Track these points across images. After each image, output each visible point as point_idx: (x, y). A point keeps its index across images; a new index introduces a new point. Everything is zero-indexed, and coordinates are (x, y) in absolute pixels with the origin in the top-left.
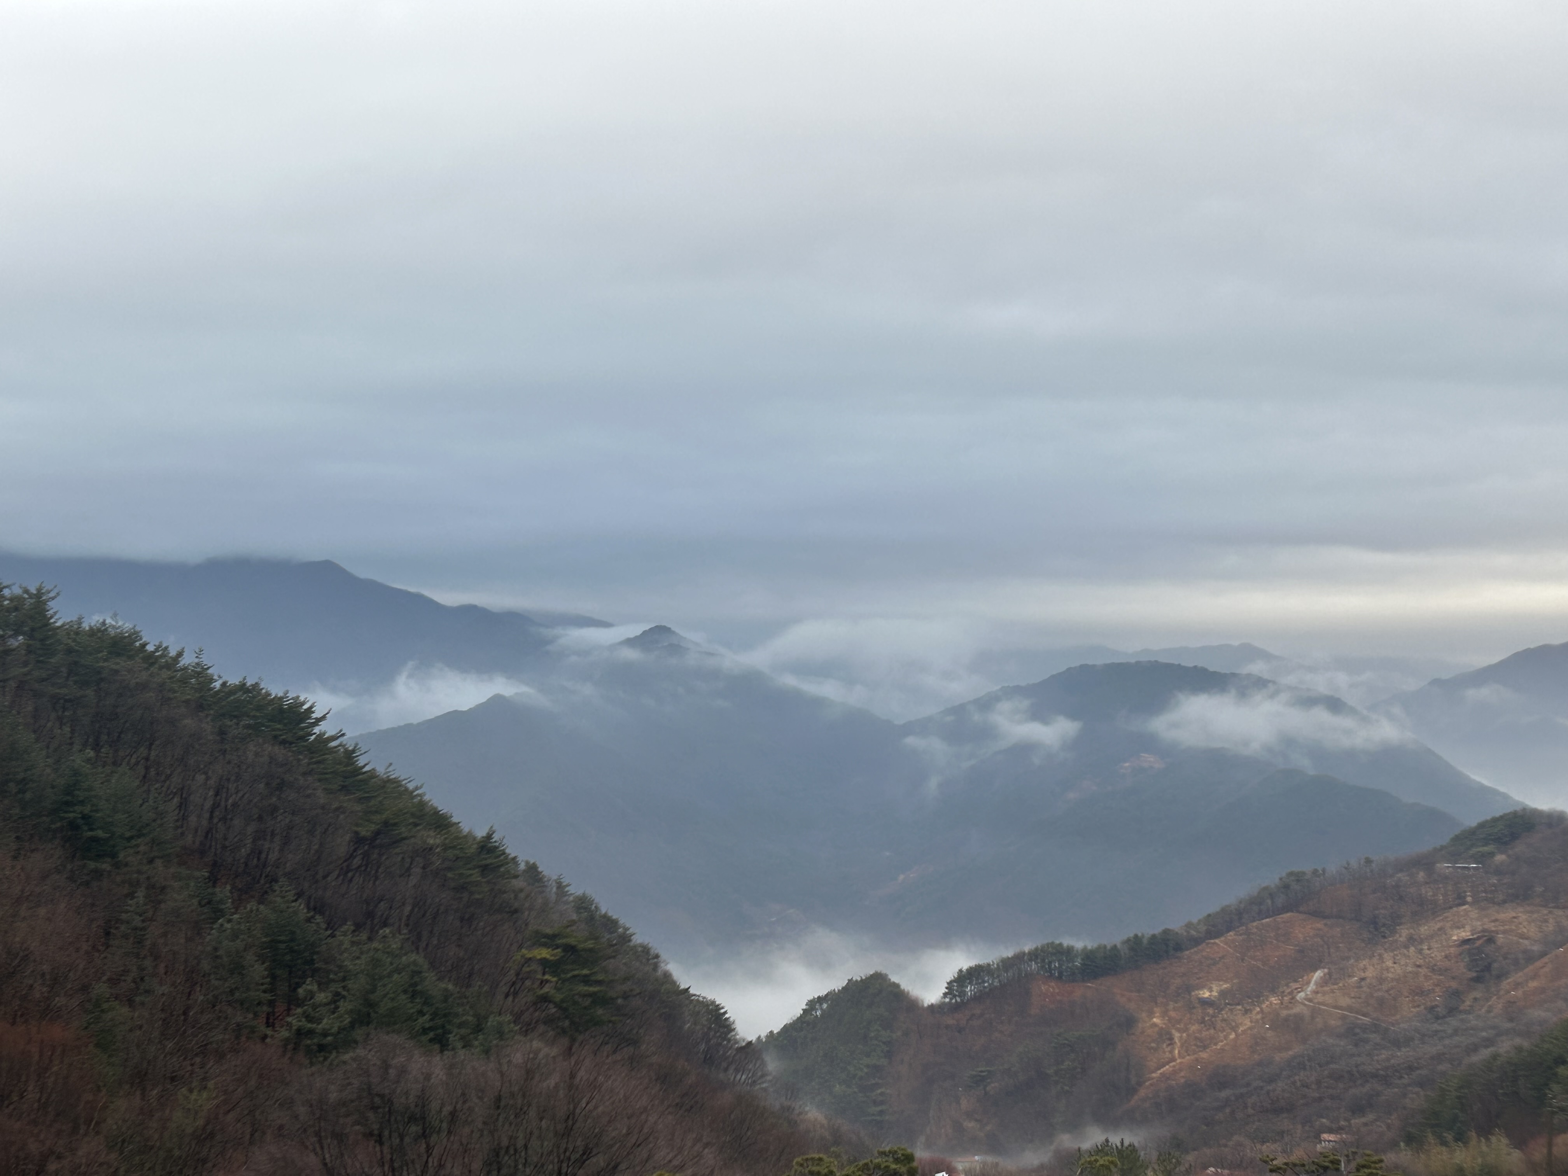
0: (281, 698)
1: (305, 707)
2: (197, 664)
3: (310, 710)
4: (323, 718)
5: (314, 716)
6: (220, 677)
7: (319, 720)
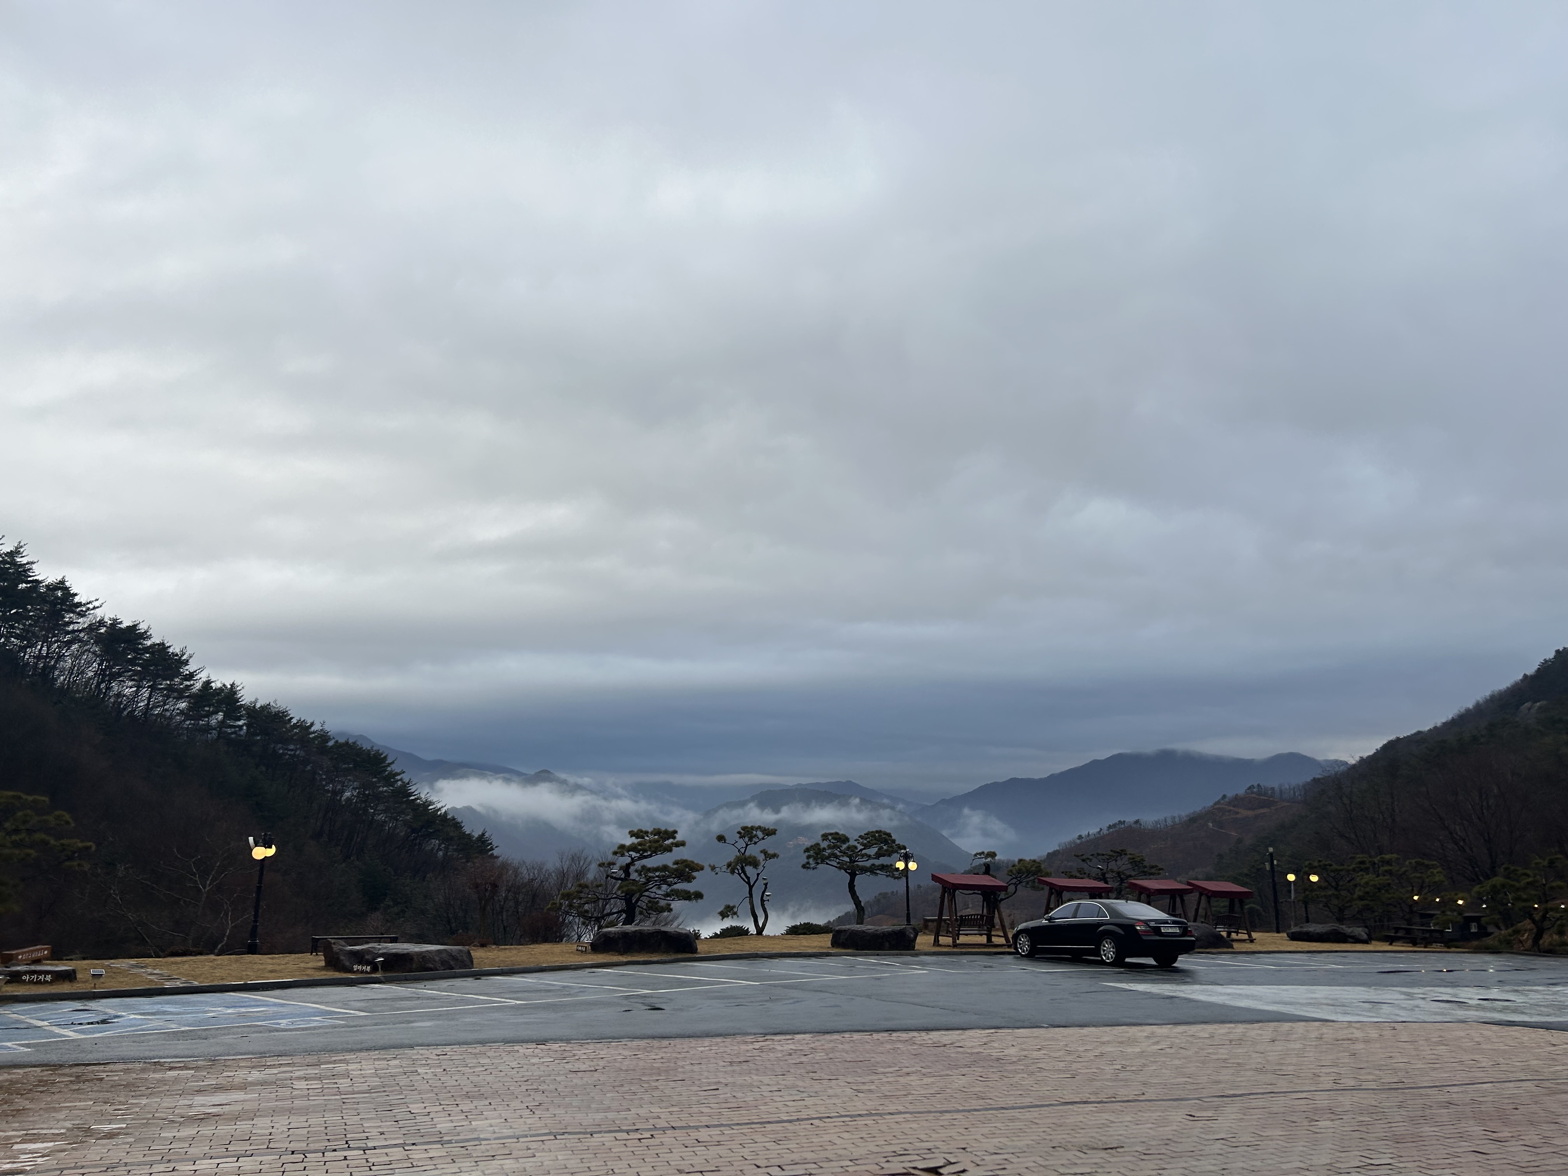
0: (369, 750)
1: (382, 756)
2: (321, 730)
5: (387, 762)
6: (334, 738)
7: (389, 764)
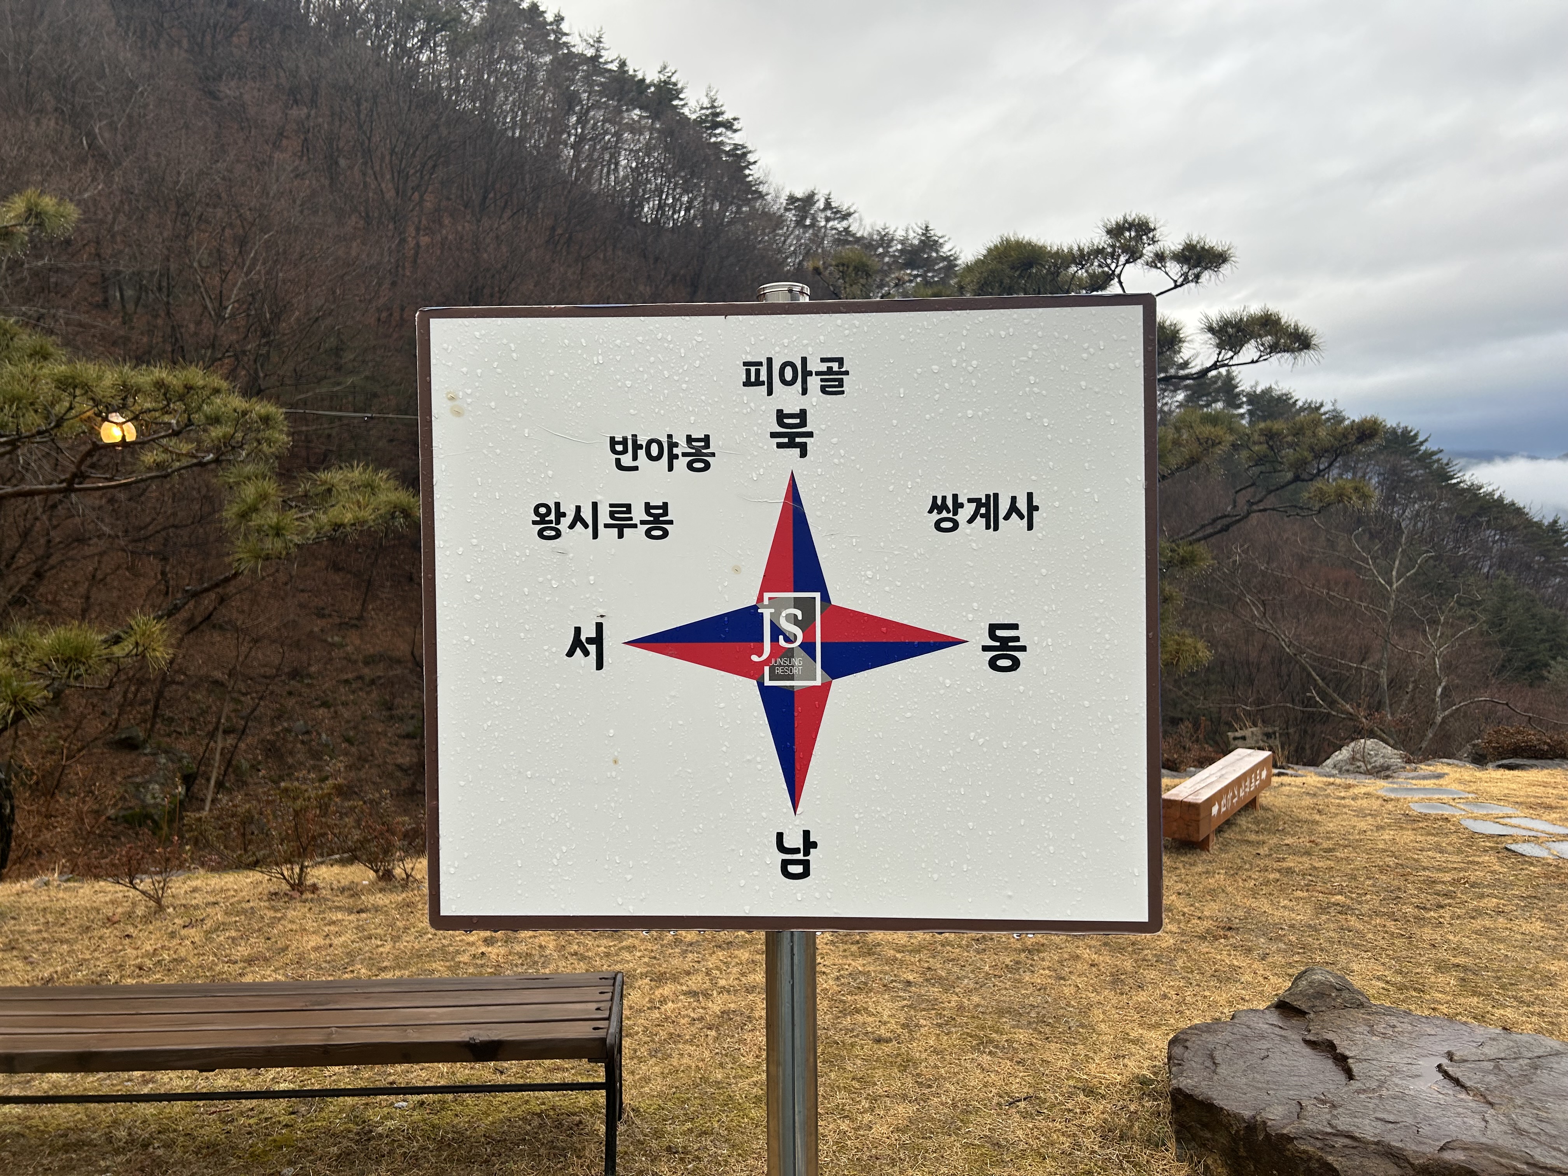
3: (1416, 435)
4: (1426, 440)
